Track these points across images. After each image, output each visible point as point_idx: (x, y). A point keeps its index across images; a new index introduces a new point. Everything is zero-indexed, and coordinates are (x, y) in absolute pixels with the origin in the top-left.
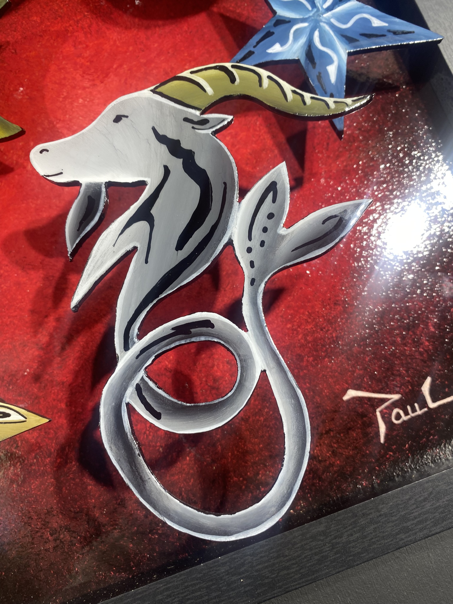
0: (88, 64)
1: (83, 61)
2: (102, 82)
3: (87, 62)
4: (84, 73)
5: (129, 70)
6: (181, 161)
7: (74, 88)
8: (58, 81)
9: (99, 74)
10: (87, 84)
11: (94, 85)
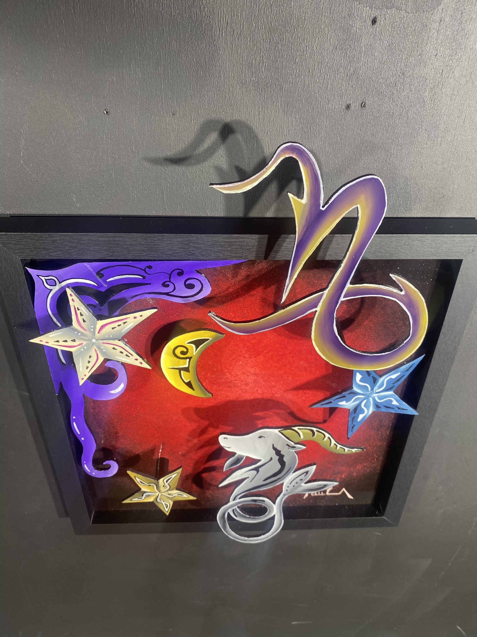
0: (252, 346)
1: (249, 344)
2: (255, 357)
3: (252, 345)
4: (247, 350)
5: (271, 355)
6: (278, 457)
7: (240, 356)
8: (232, 350)
9: (255, 353)
10: (247, 356)
11: (251, 358)
